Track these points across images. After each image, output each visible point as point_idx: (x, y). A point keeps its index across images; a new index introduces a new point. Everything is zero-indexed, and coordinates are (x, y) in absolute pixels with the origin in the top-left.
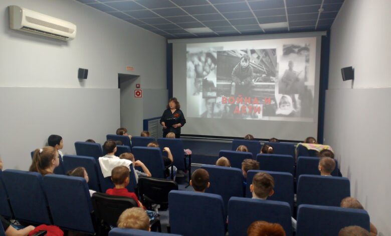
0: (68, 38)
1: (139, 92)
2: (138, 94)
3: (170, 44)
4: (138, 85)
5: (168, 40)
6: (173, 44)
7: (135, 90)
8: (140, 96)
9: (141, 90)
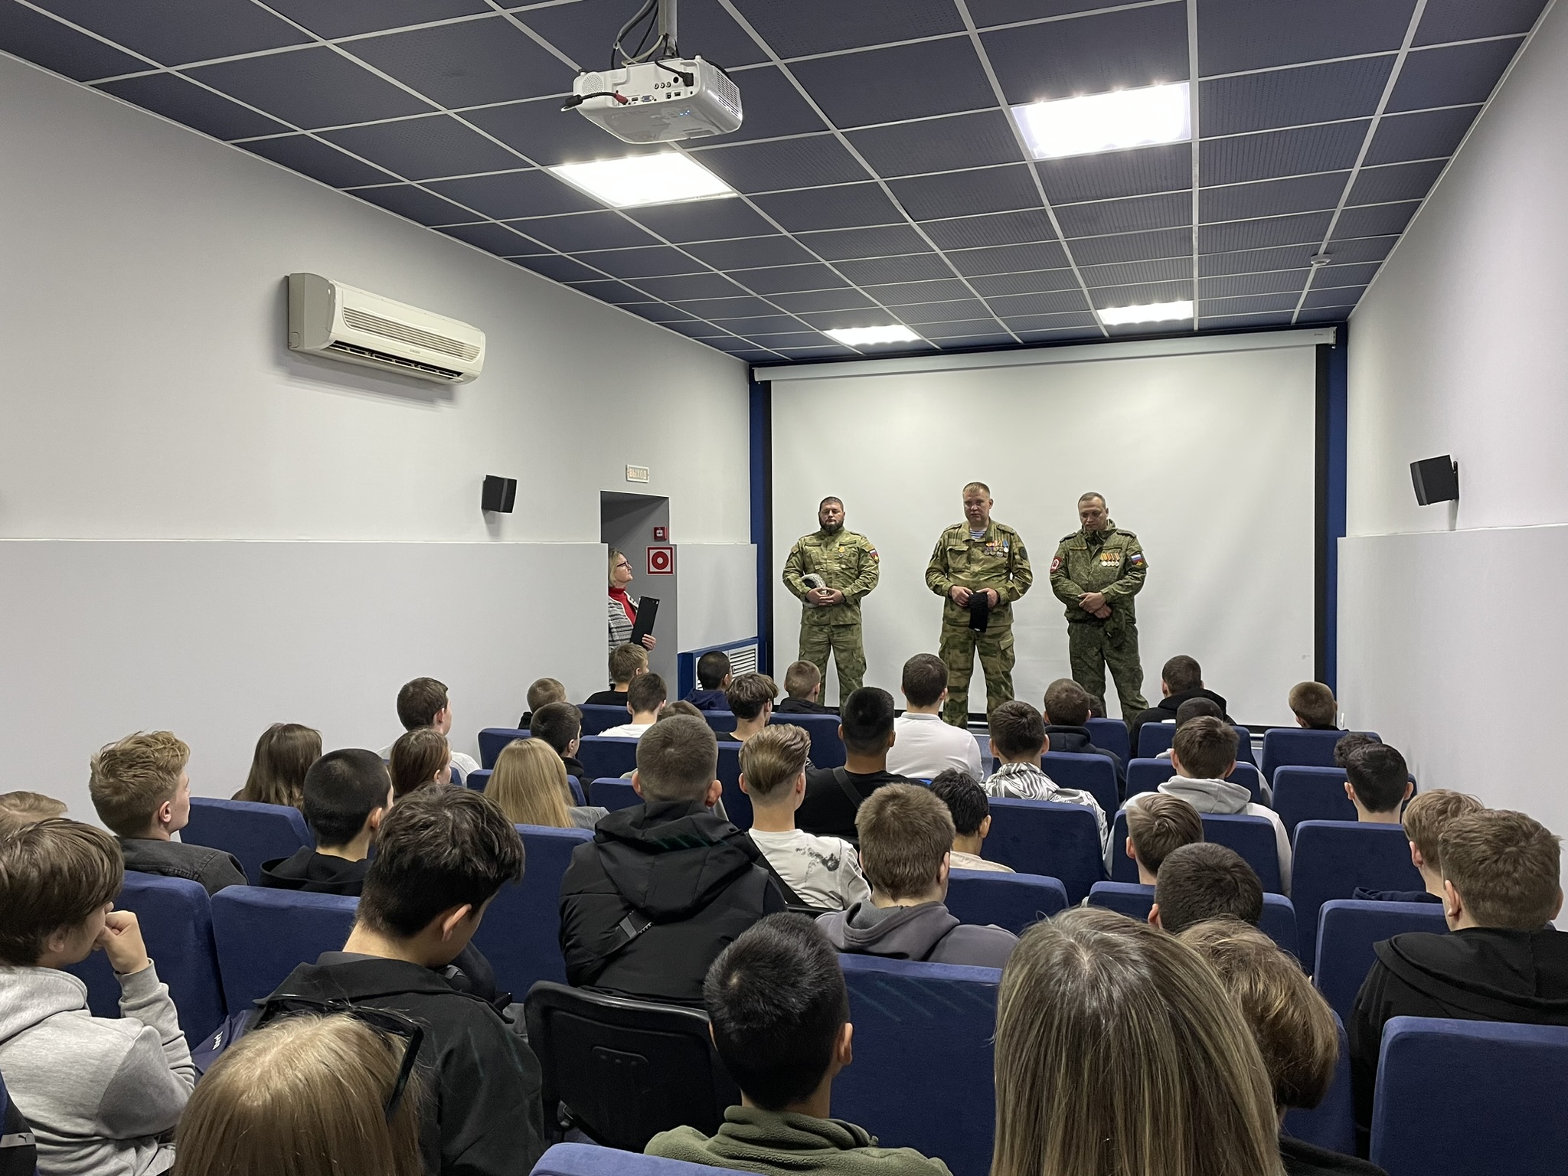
0: (459, 374)
2: (660, 561)
3: (761, 382)
4: (661, 531)
5: (756, 370)
6: (772, 383)
7: (649, 549)
8: (668, 569)
9: (671, 549)
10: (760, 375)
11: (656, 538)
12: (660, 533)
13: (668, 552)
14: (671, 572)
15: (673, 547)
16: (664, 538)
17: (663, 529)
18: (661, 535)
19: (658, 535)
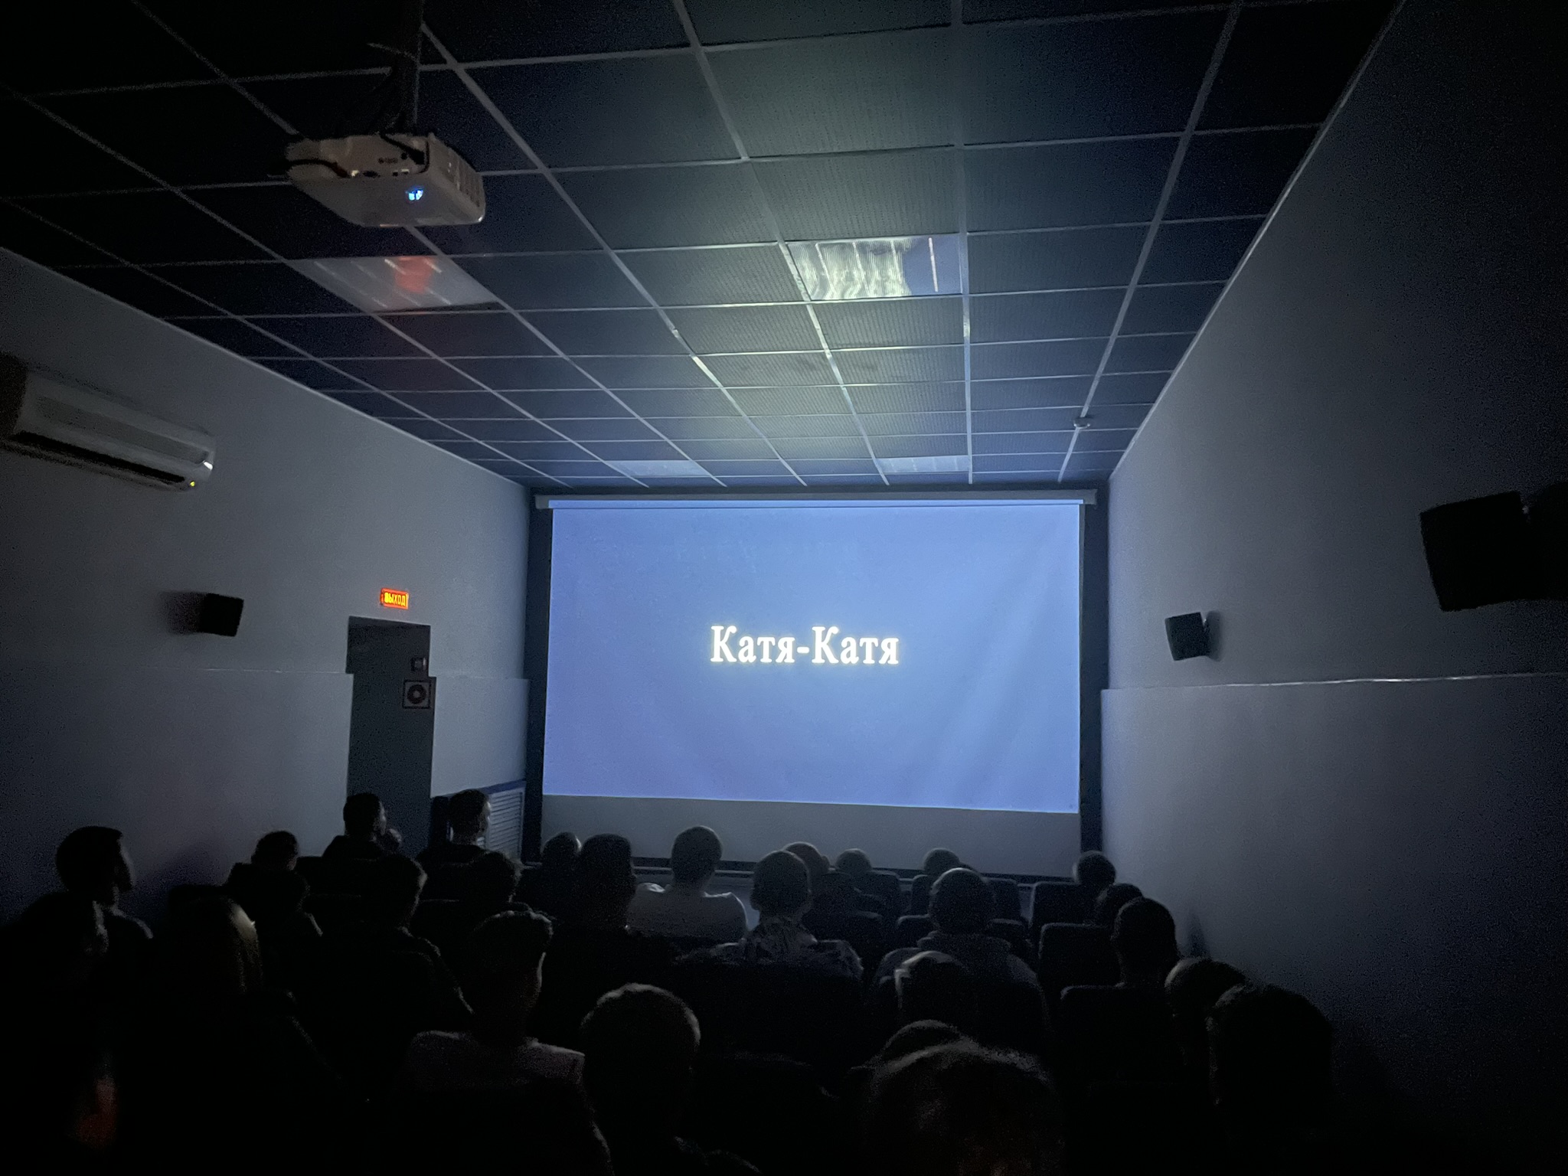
0: (180, 478)
1: (421, 690)
2: (417, 694)
3: (543, 510)
4: (420, 662)
5: (538, 498)
6: (554, 512)
8: (424, 704)
9: (430, 682)
10: (542, 503)
11: (413, 670)
12: (418, 665)
13: (426, 686)
14: (428, 708)
15: (432, 680)
16: (422, 670)
17: (422, 659)
18: (420, 667)
19: (415, 667)
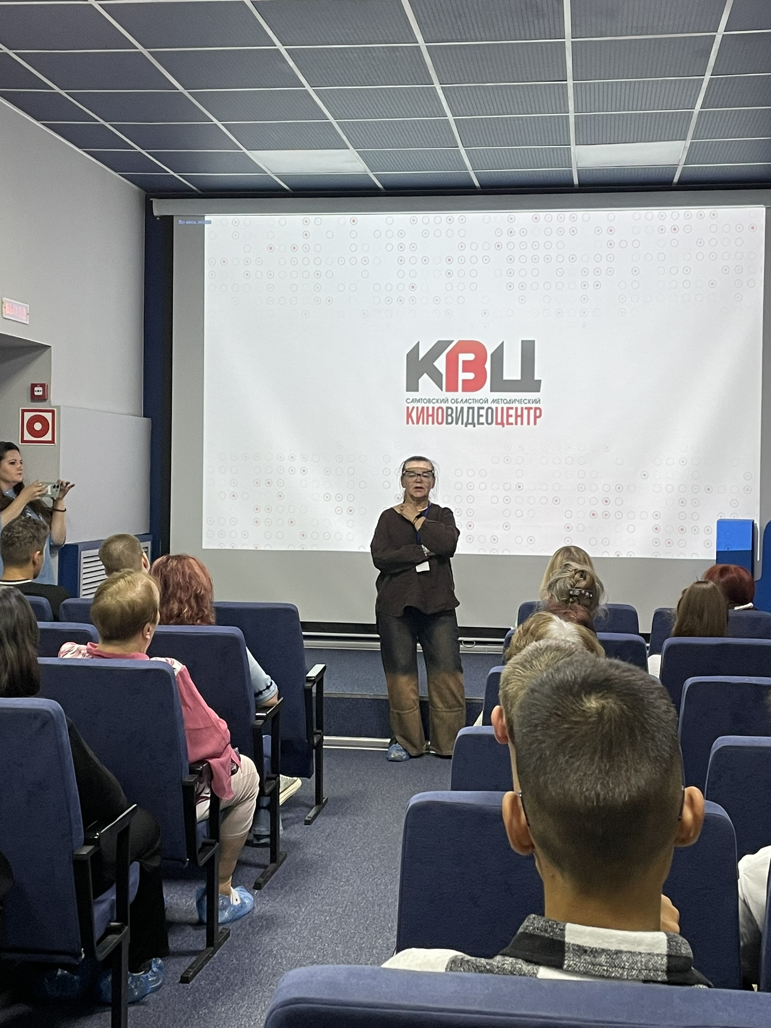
2: (38, 426)
3: (162, 217)
4: (41, 389)
5: (155, 202)
6: (174, 218)
7: (23, 411)
8: (48, 437)
9: (53, 412)
10: (160, 208)
11: (34, 398)
12: (38, 391)
13: (48, 416)
14: (53, 442)
15: (55, 409)
16: (43, 398)
17: (43, 386)
18: (41, 393)
19: (36, 393)
